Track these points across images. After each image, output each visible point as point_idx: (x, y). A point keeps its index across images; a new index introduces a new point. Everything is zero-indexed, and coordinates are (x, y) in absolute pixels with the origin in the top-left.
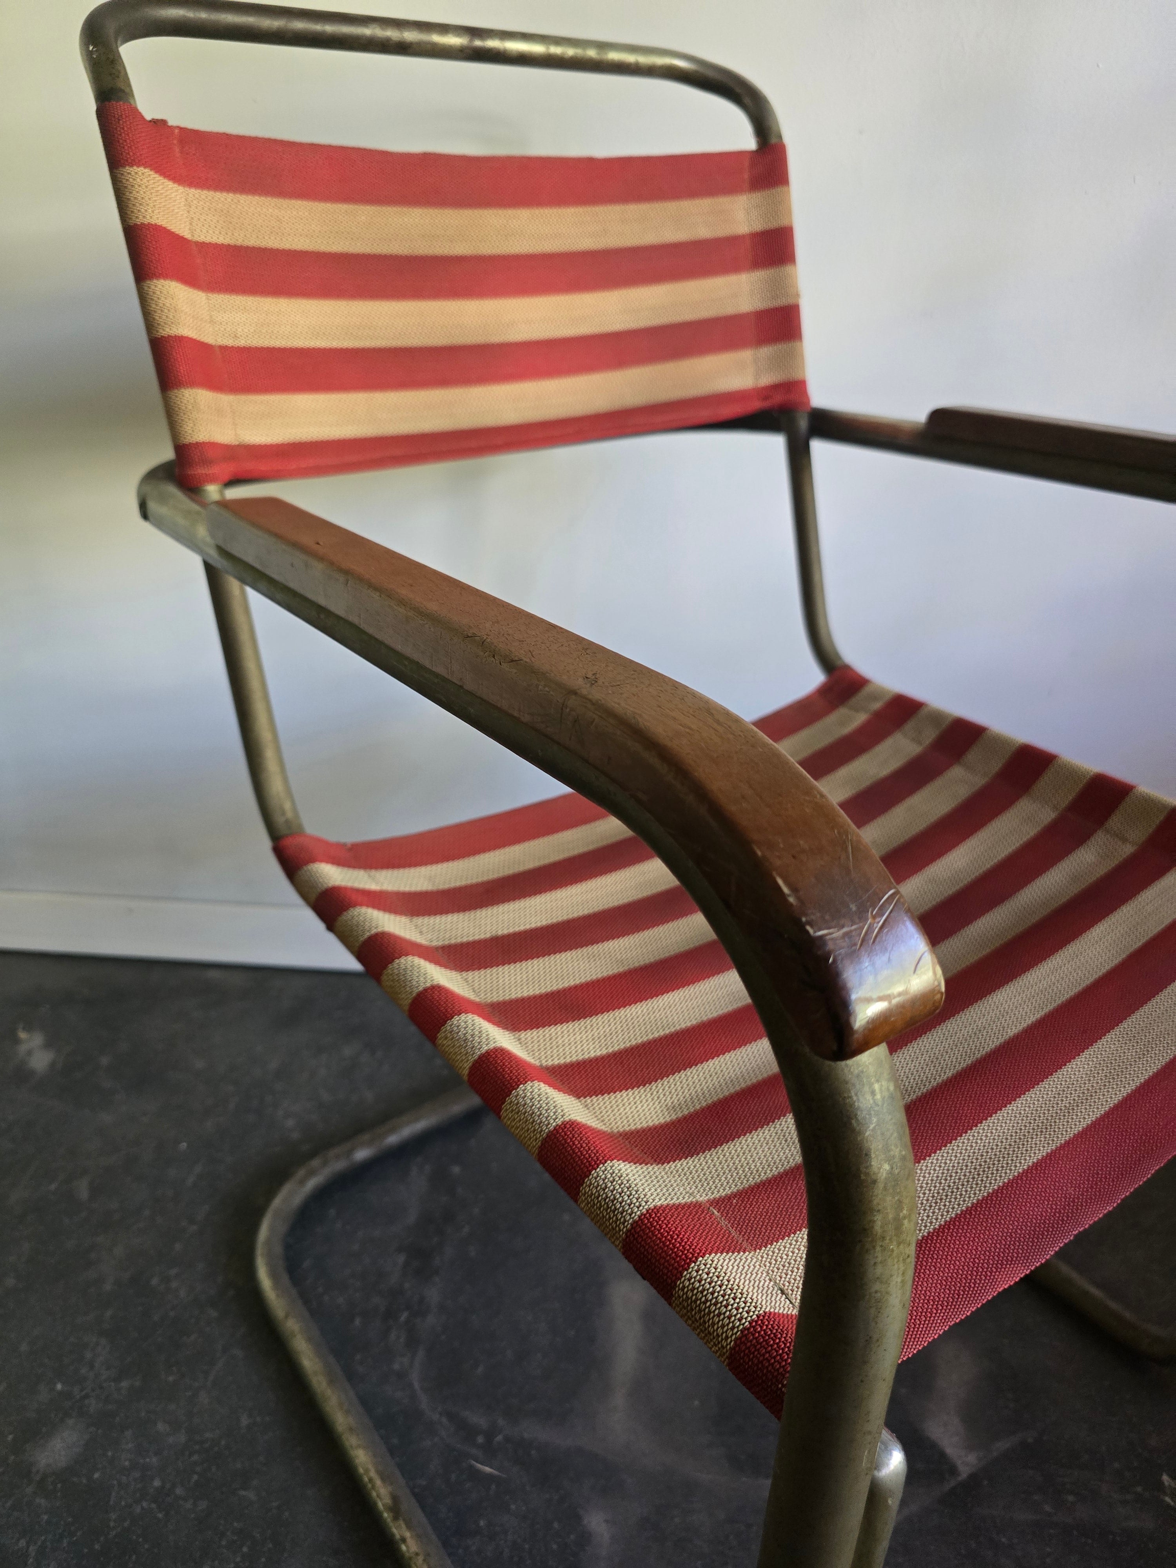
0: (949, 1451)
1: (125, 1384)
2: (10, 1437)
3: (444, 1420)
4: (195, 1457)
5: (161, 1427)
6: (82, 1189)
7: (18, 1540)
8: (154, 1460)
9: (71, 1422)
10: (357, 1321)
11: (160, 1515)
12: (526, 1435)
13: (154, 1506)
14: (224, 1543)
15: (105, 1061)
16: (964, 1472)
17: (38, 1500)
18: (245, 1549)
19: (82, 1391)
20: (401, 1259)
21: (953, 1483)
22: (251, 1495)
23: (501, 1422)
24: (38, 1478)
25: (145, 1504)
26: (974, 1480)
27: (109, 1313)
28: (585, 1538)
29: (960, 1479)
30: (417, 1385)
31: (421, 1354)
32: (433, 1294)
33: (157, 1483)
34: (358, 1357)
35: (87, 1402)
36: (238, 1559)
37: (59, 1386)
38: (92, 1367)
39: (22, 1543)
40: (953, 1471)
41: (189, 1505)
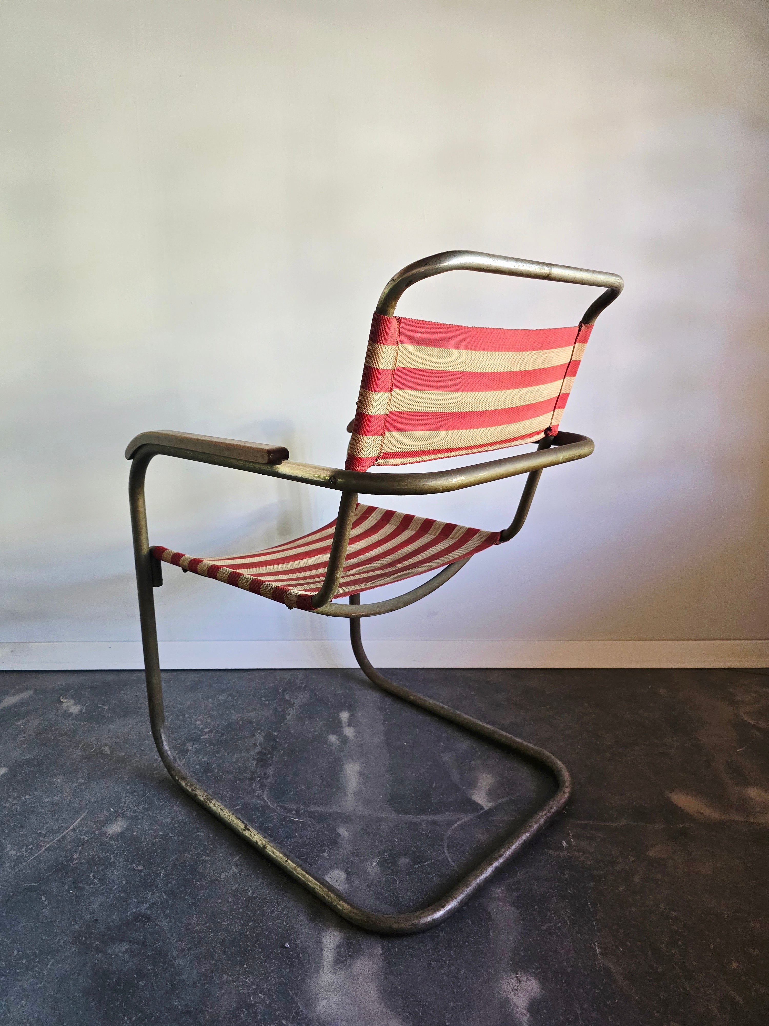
0: (481, 803)
1: (141, 807)
2: (94, 826)
3: (278, 808)
4: (176, 825)
5: (159, 817)
6: (107, 750)
7: (106, 853)
8: (158, 827)
9: (120, 819)
10: (238, 782)
11: (165, 842)
12: (312, 810)
13: (161, 840)
14: (192, 847)
15: (106, 708)
16: (486, 808)
17: (111, 842)
18: (201, 848)
19: (122, 810)
20: (255, 762)
21: (482, 812)
22: (201, 834)
23: (302, 807)
24: (110, 836)
25: (156, 839)
26: (490, 810)
27: (128, 787)
28: (338, 835)
29: (485, 810)
30: (266, 799)
31: (267, 790)
32: (270, 772)
33: (161, 833)
34: (240, 793)
35: (125, 813)
36: (199, 851)
37: (112, 810)
38: (125, 803)
39: (108, 854)
40: (482, 808)
41: (176, 838)
